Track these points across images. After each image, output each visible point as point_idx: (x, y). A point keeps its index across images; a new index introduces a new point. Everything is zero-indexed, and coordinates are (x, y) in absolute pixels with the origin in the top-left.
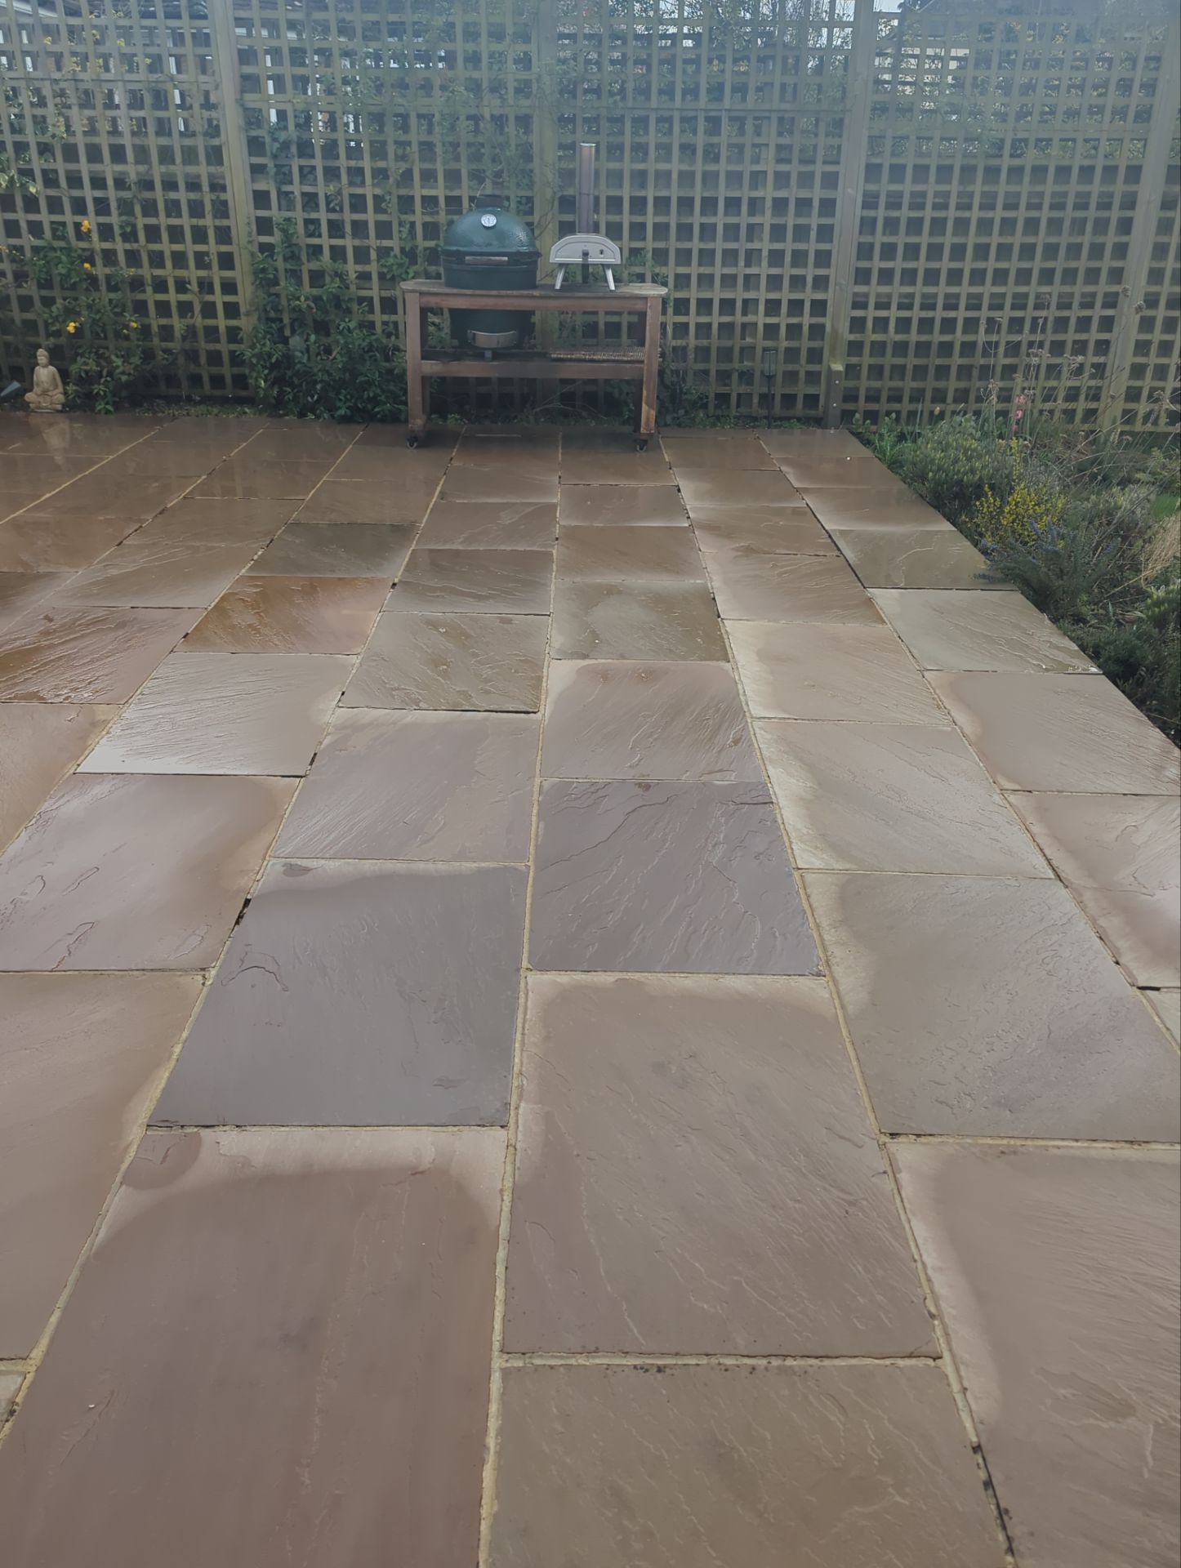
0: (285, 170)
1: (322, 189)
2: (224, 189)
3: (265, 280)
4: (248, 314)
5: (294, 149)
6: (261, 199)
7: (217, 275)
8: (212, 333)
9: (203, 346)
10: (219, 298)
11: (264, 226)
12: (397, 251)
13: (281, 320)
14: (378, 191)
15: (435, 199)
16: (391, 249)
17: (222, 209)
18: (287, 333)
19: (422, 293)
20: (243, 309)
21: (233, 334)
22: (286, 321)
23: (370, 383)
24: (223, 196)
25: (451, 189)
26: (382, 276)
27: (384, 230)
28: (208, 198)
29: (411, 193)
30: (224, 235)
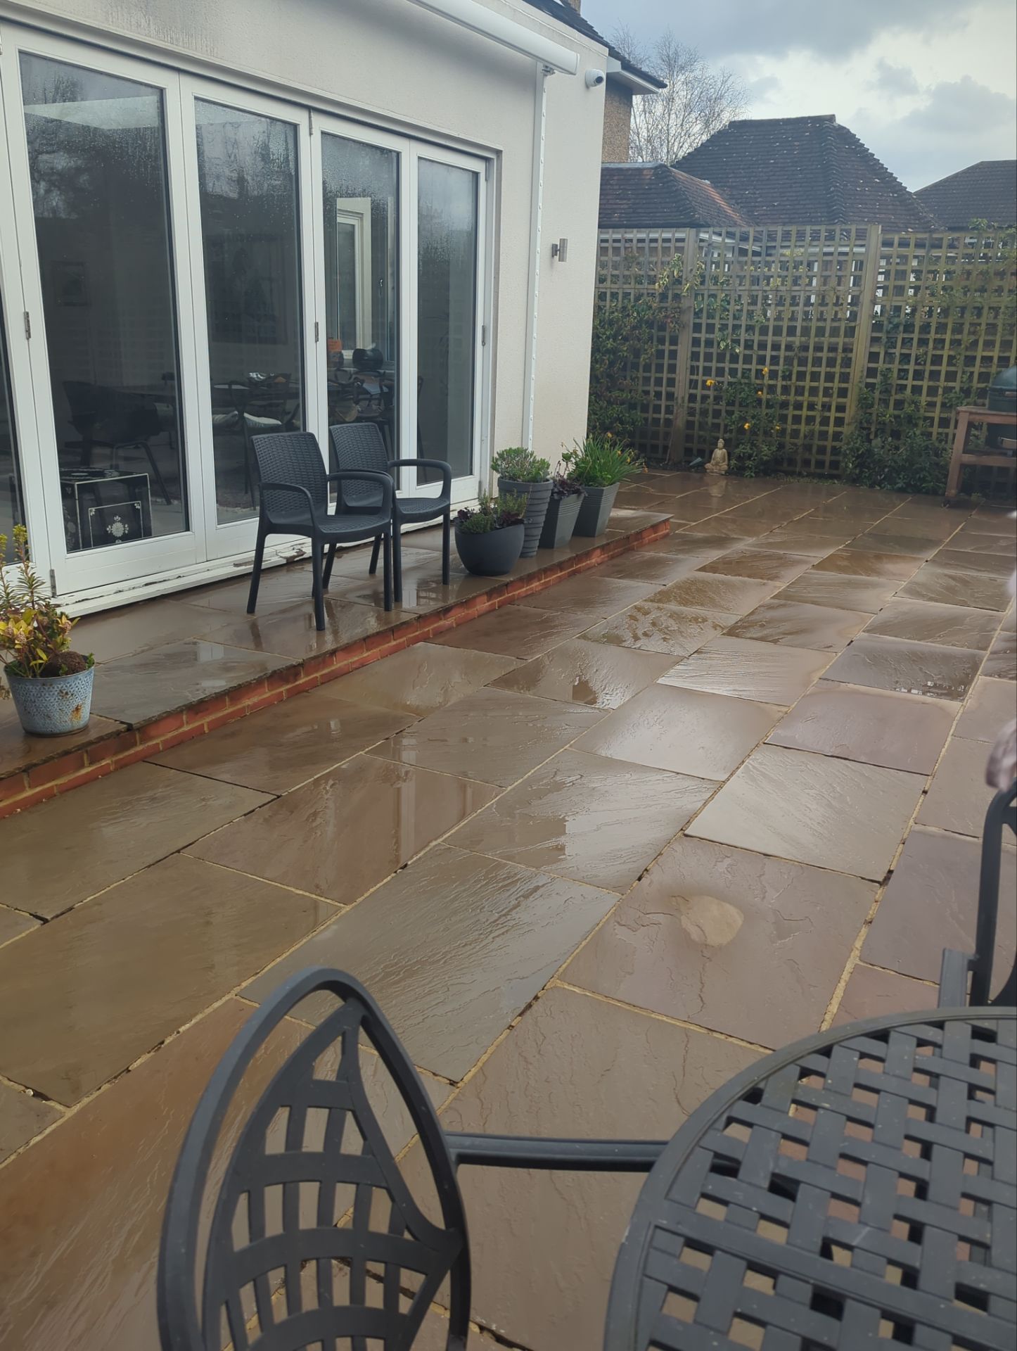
0: (893, 340)
1: (914, 351)
2: (851, 351)
3: (864, 404)
4: (849, 424)
5: (901, 328)
6: (873, 357)
7: (835, 400)
8: (823, 435)
9: (817, 442)
10: (833, 414)
11: (871, 372)
12: (957, 389)
13: (869, 429)
14: (952, 353)
15: (990, 359)
16: (954, 388)
17: (847, 363)
18: (872, 437)
19: (971, 413)
20: (846, 421)
21: (837, 436)
22: (873, 429)
23: (922, 469)
24: (850, 355)
25: (1004, 352)
26: (943, 405)
27: (951, 376)
28: (840, 356)
29: (975, 354)
30: (845, 378)
